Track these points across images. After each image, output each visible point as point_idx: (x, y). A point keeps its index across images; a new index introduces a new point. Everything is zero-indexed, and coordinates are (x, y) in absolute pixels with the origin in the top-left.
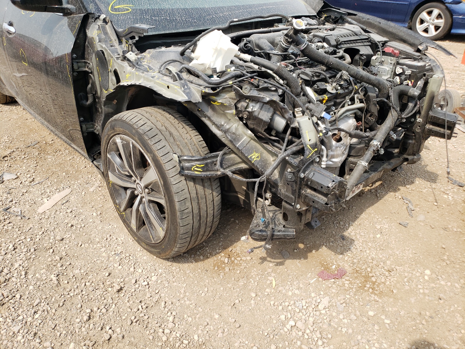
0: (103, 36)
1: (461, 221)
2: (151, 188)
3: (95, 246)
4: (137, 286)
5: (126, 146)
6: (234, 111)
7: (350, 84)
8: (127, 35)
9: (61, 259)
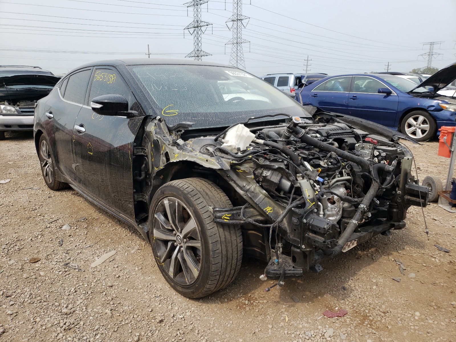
0: (158, 130)
1: (447, 278)
2: (190, 236)
3: (139, 291)
4: (175, 318)
5: (172, 206)
6: (253, 176)
7: (338, 162)
8: (176, 129)
9: (112, 299)
